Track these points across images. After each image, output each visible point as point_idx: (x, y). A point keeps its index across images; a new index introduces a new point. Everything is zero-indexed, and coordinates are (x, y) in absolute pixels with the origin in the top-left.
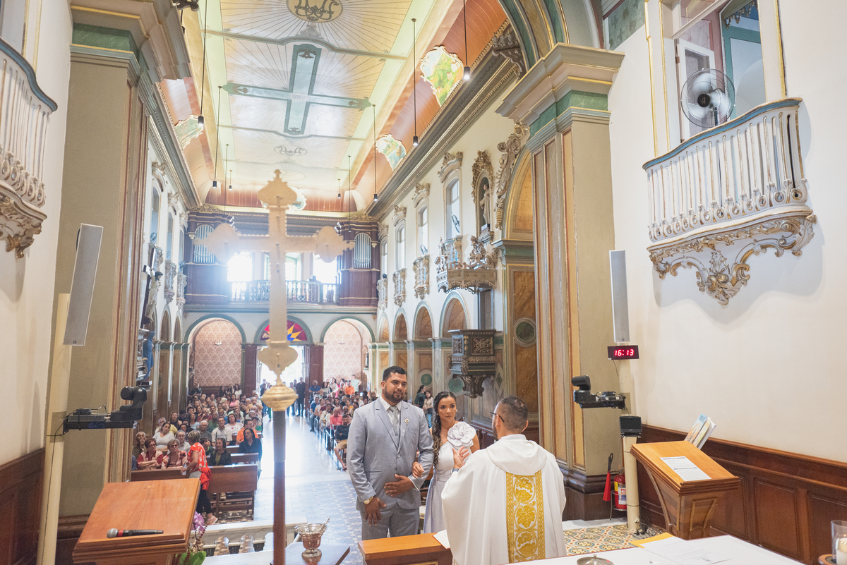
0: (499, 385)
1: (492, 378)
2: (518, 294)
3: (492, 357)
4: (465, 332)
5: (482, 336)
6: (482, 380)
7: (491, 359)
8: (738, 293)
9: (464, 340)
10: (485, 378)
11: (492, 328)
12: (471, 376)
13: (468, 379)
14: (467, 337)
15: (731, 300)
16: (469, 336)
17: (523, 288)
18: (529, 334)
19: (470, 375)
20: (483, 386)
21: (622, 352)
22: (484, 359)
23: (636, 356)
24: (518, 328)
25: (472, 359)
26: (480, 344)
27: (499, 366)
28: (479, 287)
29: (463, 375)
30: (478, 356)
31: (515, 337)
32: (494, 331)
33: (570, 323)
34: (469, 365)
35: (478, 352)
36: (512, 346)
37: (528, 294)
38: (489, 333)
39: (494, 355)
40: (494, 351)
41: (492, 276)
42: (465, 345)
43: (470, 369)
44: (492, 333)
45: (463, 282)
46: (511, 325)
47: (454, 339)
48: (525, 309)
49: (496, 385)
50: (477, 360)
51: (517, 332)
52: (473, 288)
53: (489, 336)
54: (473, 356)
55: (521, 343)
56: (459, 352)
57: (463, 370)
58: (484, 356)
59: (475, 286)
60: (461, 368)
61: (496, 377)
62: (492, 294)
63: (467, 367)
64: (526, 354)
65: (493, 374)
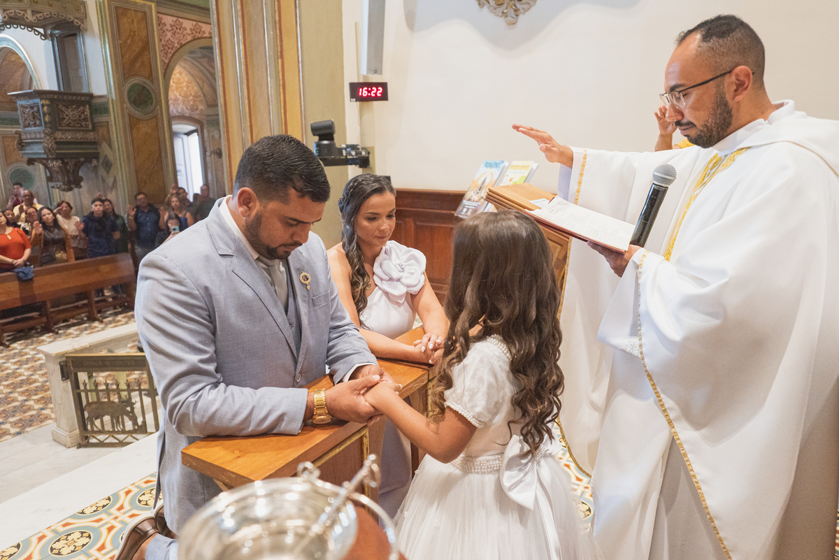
0: (108, 172)
1: (95, 162)
2: (126, 42)
3: (91, 134)
4: (41, 94)
5: (72, 102)
6: (78, 166)
7: (91, 136)
8: (533, 8)
9: (43, 106)
10: (82, 164)
11: (85, 91)
12: (62, 159)
13: (56, 164)
14: (47, 102)
15: (521, 17)
16: (51, 100)
17: (132, 34)
18: (145, 102)
19: (59, 157)
20: (81, 174)
21: (367, 90)
22: (79, 136)
23: (384, 97)
24: (129, 92)
25: (59, 135)
26: (70, 114)
27: (104, 146)
28: (54, 28)
29: (47, 159)
30: (69, 131)
31: (127, 104)
32: (91, 96)
33: (282, 52)
34: (57, 143)
35: (68, 125)
36: (123, 116)
37: (140, 44)
38: (83, 98)
39: (94, 129)
40: (94, 125)
41: (78, 10)
42: (44, 114)
43: (58, 149)
44: (87, 98)
45: (29, 12)
46: (119, 87)
47: (22, 106)
48: (138, 65)
49: (102, 172)
50: (69, 136)
51: (129, 98)
52: (41, 30)
53: (83, 103)
54: (61, 130)
55: (137, 113)
56: (35, 125)
57: (47, 151)
58: (80, 131)
59: (44, 27)
60: (44, 148)
61: (101, 160)
62: (80, 40)
63: (55, 146)
64: (144, 128)
65: (96, 156)
